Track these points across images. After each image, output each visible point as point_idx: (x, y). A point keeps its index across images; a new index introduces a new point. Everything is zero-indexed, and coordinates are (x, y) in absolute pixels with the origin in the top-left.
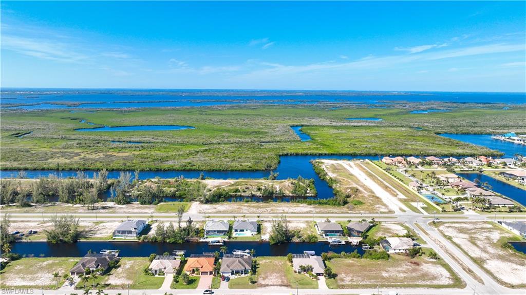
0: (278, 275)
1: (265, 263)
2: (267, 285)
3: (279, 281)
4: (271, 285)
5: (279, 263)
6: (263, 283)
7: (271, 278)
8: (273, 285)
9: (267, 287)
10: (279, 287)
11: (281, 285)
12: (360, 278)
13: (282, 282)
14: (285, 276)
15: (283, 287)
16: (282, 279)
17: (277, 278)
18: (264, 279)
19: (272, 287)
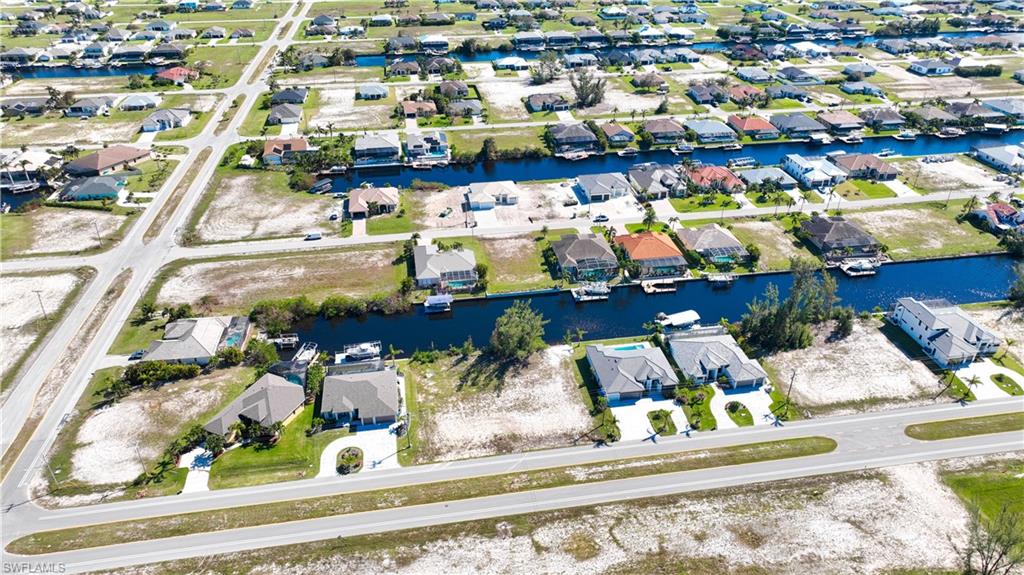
0: (501, 256)
1: (532, 276)
2: (516, 238)
3: (497, 245)
4: (511, 238)
5: (505, 278)
6: (524, 241)
7: (512, 250)
8: (506, 238)
9: (516, 234)
10: (496, 236)
11: (494, 239)
12: (353, 260)
13: (493, 245)
14: (489, 254)
15: (491, 236)
16: (494, 249)
17: (503, 250)
18: (525, 246)
19: (507, 236)
